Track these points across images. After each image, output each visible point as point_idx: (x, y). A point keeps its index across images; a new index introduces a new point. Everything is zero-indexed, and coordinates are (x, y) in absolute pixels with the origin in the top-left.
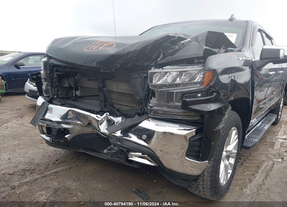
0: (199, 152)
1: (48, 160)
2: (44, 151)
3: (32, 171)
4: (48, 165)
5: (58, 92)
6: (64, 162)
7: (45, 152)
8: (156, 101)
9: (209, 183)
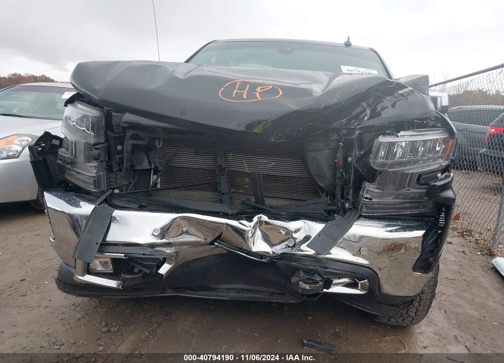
4: (99, 338)
8: (376, 188)
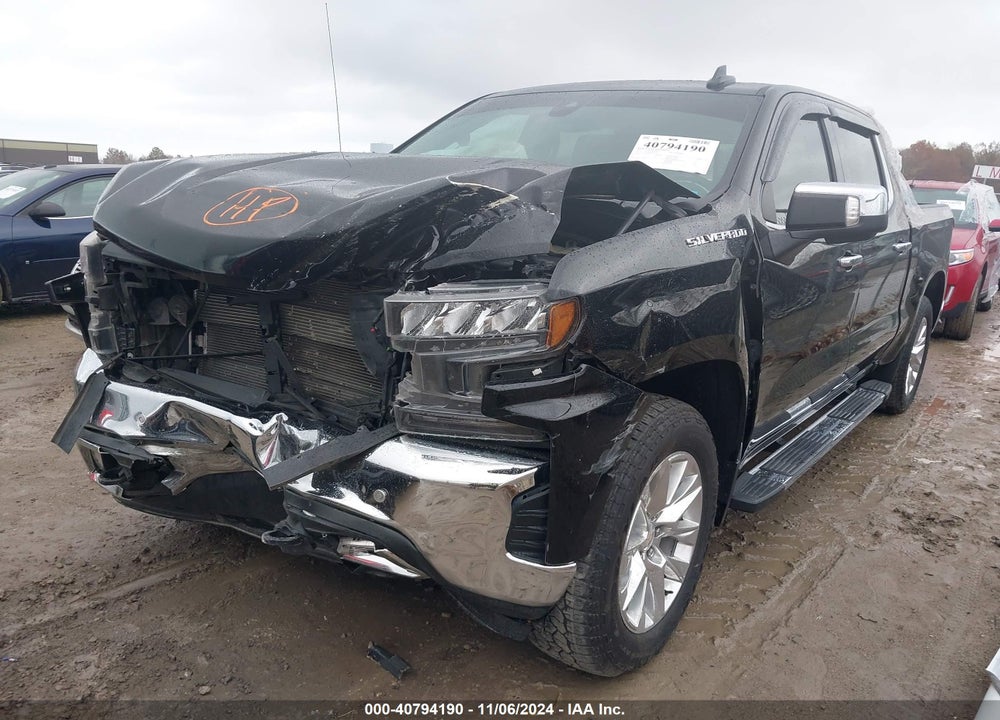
0: (542, 538)
1: (118, 552)
2: (111, 518)
3: (63, 589)
4: (118, 567)
5: (138, 342)
6: (168, 557)
7: (111, 525)
8: (415, 385)
9: (582, 630)
